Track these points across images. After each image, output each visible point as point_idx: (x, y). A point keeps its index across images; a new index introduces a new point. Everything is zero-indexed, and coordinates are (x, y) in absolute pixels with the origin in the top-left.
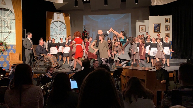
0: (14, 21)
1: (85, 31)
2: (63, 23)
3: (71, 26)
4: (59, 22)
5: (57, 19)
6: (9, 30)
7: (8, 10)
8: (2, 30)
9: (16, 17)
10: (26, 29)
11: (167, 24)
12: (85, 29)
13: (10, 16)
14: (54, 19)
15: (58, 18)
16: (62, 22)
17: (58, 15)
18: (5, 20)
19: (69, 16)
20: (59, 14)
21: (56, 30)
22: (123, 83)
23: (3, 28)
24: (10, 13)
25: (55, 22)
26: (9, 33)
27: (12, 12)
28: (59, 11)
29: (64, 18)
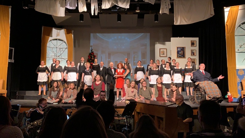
1: (92, 52)
2: (64, 42)
3: (75, 46)
4: (59, 40)
5: (57, 37)
10: (13, 49)
11: (193, 48)
12: (92, 50)
14: (52, 37)
15: (58, 35)
16: (63, 41)
17: (57, 31)
19: (73, 33)
20: (59, 31)
21: (54, 50)
25: (53, 40)
28: (59, 27)
29: (64, 35)
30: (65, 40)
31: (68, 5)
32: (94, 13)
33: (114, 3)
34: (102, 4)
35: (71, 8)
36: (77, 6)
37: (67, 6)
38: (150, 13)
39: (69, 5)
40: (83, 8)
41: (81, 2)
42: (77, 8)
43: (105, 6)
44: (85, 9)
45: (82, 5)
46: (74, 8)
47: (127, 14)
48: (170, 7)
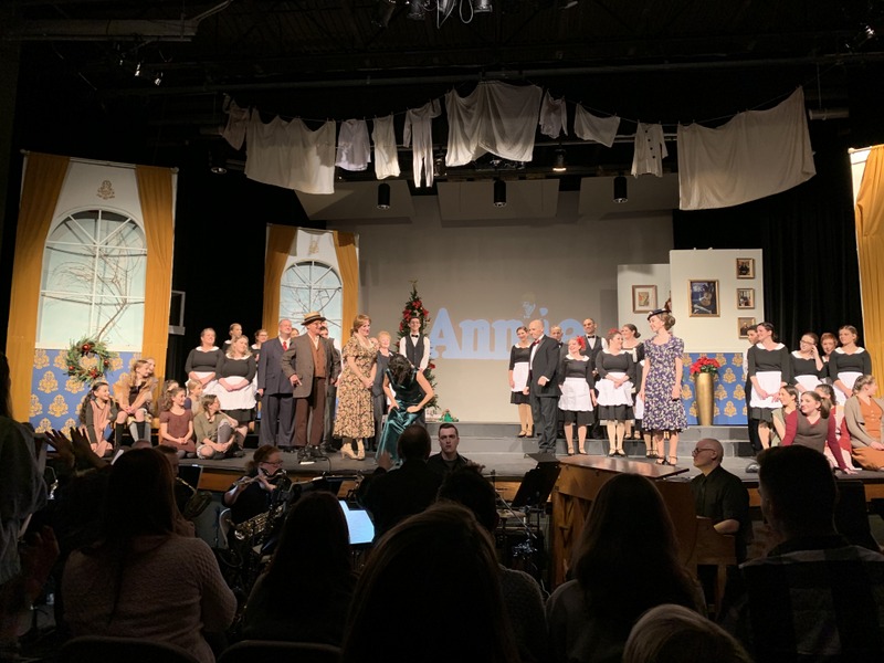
0: (143, 259)
1: (417, 300)
2: (332, 270)
4: (317, 264)
5: (309, 254)
6: (118, 296)
7: (121, 218)
8: (94, 295)
9: (148, 246)
10: (183, 293)
11: (744, 284)
12: (415, 292)
13: (128, 243)
14: (295, 255)
15: (312, 250)
16: (327, 267)
17: (312, 242)
18: (107, 256)
19: (357, 243)
20: (315, 237)
21: (303, 295)
22: (561, 524)
23: (97, 285)
24: (129, 229)
25: (299, 264)
26: (119, 308)
27: (137, 226)
28: (318, 224)
29: (333, 250)
30: (335, 264)
31: (344, 158)
32: (423, 181)
33: (482, 146)
34: (445, 152)
35: (353, 168)
36: (369, 161)
37: (340, 161)
38: (599, 173)
39: (347, 159)
40: (390, 165)
41: (382, 148)
42: (371, 166)
43: (457, 158)
44: (395, 170)
45: (386, 156)
46: (362, 167)
47: (524, 178)
48: (665, 154)
